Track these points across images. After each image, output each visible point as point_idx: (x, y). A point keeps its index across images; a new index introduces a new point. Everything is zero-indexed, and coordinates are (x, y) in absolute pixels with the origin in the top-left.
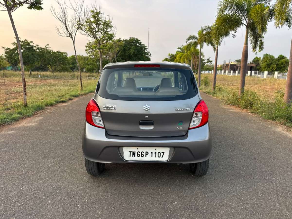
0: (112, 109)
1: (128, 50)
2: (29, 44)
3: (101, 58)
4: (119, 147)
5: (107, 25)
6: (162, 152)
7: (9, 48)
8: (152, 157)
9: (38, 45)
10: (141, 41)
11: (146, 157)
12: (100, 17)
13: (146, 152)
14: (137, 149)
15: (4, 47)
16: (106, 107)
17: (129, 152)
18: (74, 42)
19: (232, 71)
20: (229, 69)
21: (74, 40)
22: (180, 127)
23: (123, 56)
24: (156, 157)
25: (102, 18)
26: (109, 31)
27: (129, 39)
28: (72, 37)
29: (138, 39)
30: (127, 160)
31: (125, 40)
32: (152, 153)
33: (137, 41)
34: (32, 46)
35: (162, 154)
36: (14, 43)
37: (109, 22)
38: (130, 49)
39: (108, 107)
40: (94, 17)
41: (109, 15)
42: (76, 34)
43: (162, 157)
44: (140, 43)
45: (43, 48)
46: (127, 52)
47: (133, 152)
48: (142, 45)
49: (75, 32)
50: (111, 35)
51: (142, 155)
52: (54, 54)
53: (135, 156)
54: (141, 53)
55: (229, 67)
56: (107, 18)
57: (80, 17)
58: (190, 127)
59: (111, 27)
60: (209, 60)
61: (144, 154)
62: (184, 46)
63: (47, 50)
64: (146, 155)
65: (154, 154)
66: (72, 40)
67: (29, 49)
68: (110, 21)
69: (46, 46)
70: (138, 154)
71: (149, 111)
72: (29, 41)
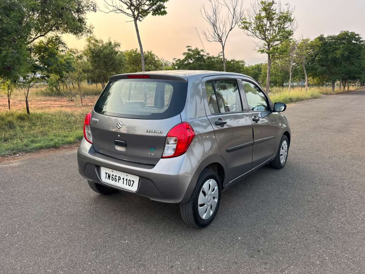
0: (95, 124)
1: (333, 51)
2: (198, 53)
3: (269, 66)
4: (98, 166)
5: (286, 18)
6: (132, 181)
7: (179, 60)
8: (123, 183)
9: (209, 53)
10: (360, 36)
11: (118, 182)
12: (273, 9)
13: (119, 177)
14: (112, 171)
15: (175, 59)
16: (93, 121)
17: (106, 173)
18: (223, 47)
21: (223, 45)
22: (152, 153)
23: (323, 61)
24: (126, 184)
25: (275, 10)
26: (286, 28)
27: (339, 34)
28: (221, 42)
29: (354, 33)
30: (103, 181)
31: (331, 37)
32: (123, 179)
33: (353, 36)
34: (202, 56)
35: (132, 182)
36: (185, 53)
37: (287, 14)
38: (336, 49)
40: (265, 9)
41: (288, 4)
42: (227, 37)
43: (132, 186)
44: (358, 40)
45: (215, 57)
46: (330, 55)
47: (109, 174)
48: (362, 41)
49: (227, 34)
50: (287, 32)
51: (116, 180)
52: (227, 63)
53: (110, 179)
54: (357, 55)
56: (284, 9)
57: (234, 14)
58: (163, 156)
59: (291, 20)
61: (117, 178)
63: (220, 58)
64: (119, 180)
65: (125, 181)
66: (221, 45)
67: (198, 58)
68: (290, 12)
69: (219, 54)
70: (112, 178)
71: (121, 129)
72: (199, 50)
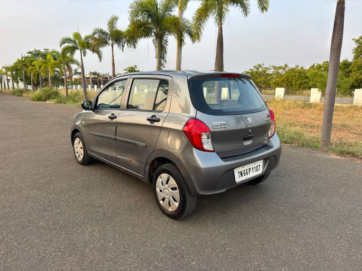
0: (223, 127)
6: (259, 166)
8: (253, 172)
11: (249, 174)
14: (243, 167)
16: (217, 126)
17: (238, 172)
19: (96, 86)
20: (91, 84)
22: (266, 137)
30: (237, 182)
39: (218, 125)
47: (241, 172)
53: (242, 176)
55: (91, 81)
60: (77, 71)
62: (36, 50)
64: (249, 171)
65: (254, 169)
70: (244, 173)
